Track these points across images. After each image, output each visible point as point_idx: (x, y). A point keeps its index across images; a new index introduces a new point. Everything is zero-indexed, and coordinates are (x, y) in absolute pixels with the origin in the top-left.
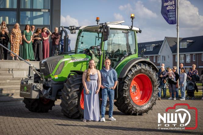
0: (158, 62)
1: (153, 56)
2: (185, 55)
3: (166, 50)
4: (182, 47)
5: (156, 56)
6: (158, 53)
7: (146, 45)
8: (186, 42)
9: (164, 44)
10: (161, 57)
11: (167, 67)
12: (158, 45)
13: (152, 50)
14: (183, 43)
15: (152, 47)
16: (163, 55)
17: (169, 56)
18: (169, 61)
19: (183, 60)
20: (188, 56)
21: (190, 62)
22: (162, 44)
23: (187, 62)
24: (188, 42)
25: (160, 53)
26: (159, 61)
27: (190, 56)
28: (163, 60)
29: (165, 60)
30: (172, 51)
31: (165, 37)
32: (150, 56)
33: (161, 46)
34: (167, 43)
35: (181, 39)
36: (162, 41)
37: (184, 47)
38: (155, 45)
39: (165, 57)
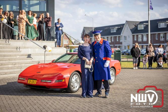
0: (120, 41)
1: (117, 37)
2: (142, 35)
3: (127, 31)
4: (140, 28)
5: (119, 37)
6: (120, 34)
7: (110, 28)
8: (143, 25)
9: (125, 27)
10: (123, 37)
11: (128, 45)
12: (120, 28)
13: (115, 32)
14: (141, 25)
15: (115, 29)
16: (124, 36)
17: (129, 36)
18: (129, 40)
19: (141, 39)
20: (145, 36)
21: (146, 41)
22: (123, 27)
23: (144, 41)
24: (145, 25)
25: (122, 33)
26: (122, 40)
27: (146, 36)
28: (124, 40)
29: (126, 39)
30: (132, 32)
31: (126, 21)
32: (114, 37)
33: (122, 28)
34: (127, 26)
35: (139, 23)
36: (124, 24)
37: (141, 28)
38: (117, 27)
39: (126, 37)
